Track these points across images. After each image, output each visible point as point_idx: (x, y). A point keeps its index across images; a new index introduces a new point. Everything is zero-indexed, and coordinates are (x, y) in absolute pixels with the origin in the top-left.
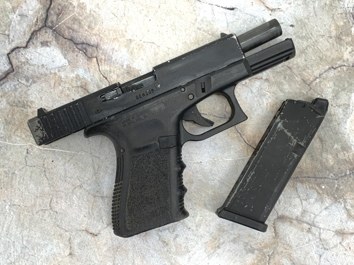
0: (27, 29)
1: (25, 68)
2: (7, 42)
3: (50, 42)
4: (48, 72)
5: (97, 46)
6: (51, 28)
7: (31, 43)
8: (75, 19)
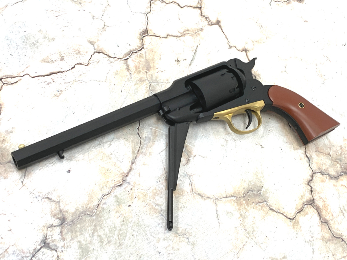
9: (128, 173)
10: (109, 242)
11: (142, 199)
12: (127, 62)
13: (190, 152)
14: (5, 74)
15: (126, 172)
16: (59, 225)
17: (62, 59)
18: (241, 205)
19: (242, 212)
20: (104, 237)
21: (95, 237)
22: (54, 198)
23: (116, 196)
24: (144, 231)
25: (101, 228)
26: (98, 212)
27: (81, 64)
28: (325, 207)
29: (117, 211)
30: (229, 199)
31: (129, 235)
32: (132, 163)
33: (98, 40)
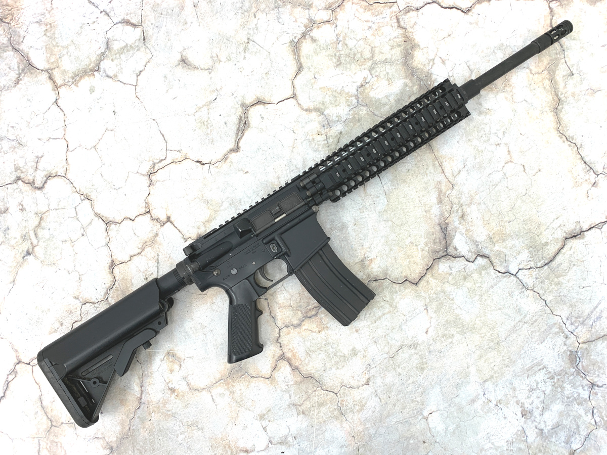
0: (455, 261)
1: (473, 250)
2: (467, 267)
3: (453, 247)
4: (467, 238)
5: (439, 224)
6: (446, 251)
7: (460, 256)
8: (435, 243)
9: (141, 396)
10: (146, 451)
11: (157, 412)
12: (108, 301)
13: (179, 358)
14: (30, 359)
15: (139, 396)
16: (110, 453)
17: (62, 324)
18: (229, 384)
19: (230, 390)
20: (141, 449)
21: (136, 451)
22: (100, 436)
23: (139, 417)
24: (166, 434)
25: (137, 444)
26: (131, 434)
27: (76, 321)
28: (294, 355)
29: (144, 428)
30: (219, 383)
31: (156, 441)
32: (141, 387)
33: (80, 292)
